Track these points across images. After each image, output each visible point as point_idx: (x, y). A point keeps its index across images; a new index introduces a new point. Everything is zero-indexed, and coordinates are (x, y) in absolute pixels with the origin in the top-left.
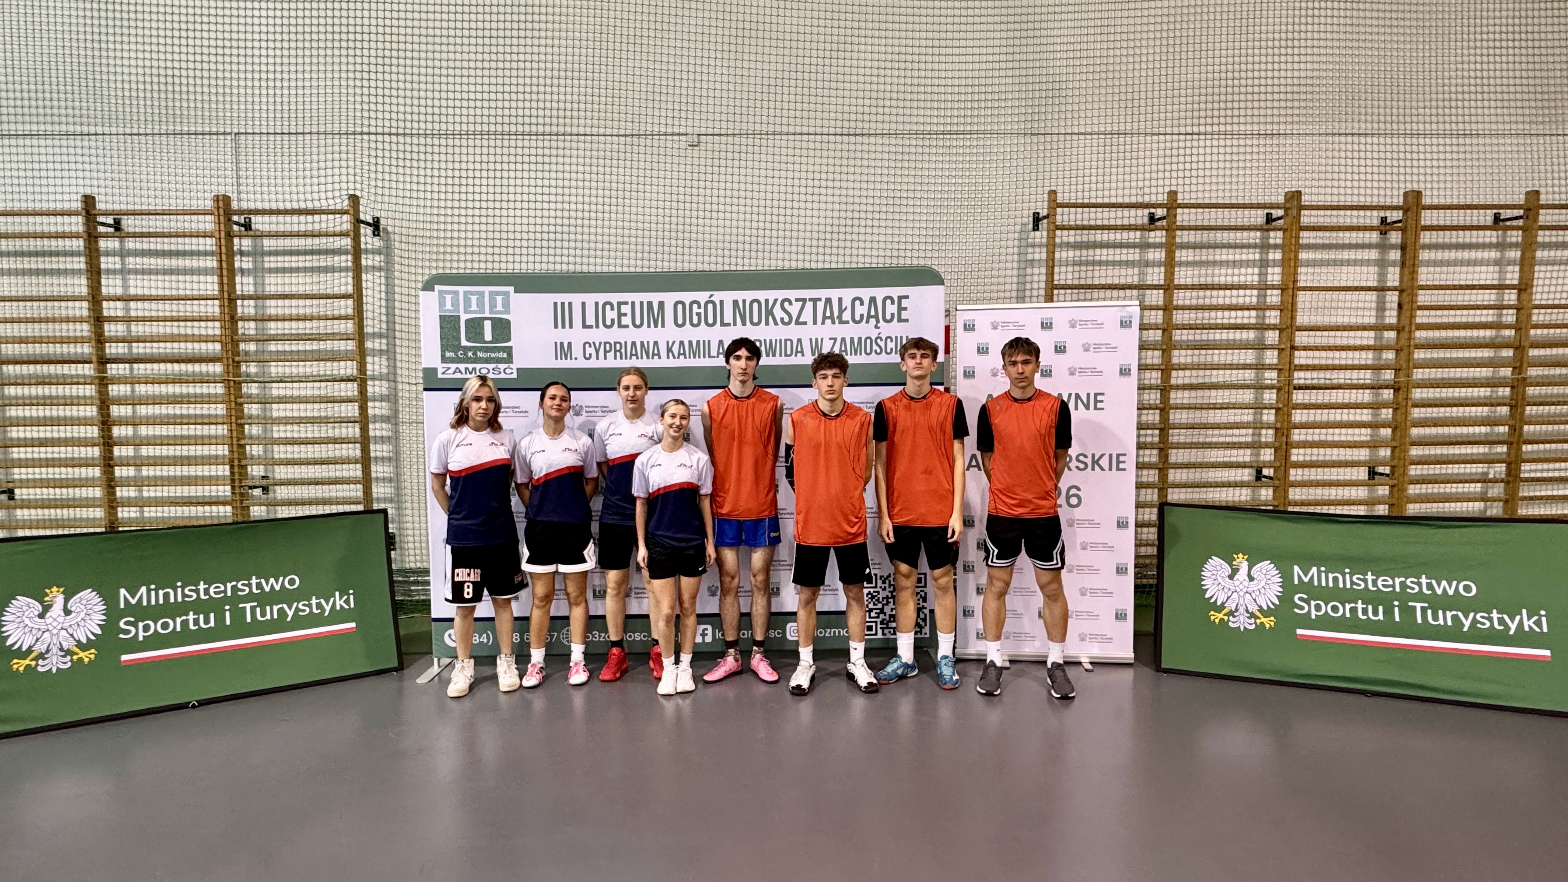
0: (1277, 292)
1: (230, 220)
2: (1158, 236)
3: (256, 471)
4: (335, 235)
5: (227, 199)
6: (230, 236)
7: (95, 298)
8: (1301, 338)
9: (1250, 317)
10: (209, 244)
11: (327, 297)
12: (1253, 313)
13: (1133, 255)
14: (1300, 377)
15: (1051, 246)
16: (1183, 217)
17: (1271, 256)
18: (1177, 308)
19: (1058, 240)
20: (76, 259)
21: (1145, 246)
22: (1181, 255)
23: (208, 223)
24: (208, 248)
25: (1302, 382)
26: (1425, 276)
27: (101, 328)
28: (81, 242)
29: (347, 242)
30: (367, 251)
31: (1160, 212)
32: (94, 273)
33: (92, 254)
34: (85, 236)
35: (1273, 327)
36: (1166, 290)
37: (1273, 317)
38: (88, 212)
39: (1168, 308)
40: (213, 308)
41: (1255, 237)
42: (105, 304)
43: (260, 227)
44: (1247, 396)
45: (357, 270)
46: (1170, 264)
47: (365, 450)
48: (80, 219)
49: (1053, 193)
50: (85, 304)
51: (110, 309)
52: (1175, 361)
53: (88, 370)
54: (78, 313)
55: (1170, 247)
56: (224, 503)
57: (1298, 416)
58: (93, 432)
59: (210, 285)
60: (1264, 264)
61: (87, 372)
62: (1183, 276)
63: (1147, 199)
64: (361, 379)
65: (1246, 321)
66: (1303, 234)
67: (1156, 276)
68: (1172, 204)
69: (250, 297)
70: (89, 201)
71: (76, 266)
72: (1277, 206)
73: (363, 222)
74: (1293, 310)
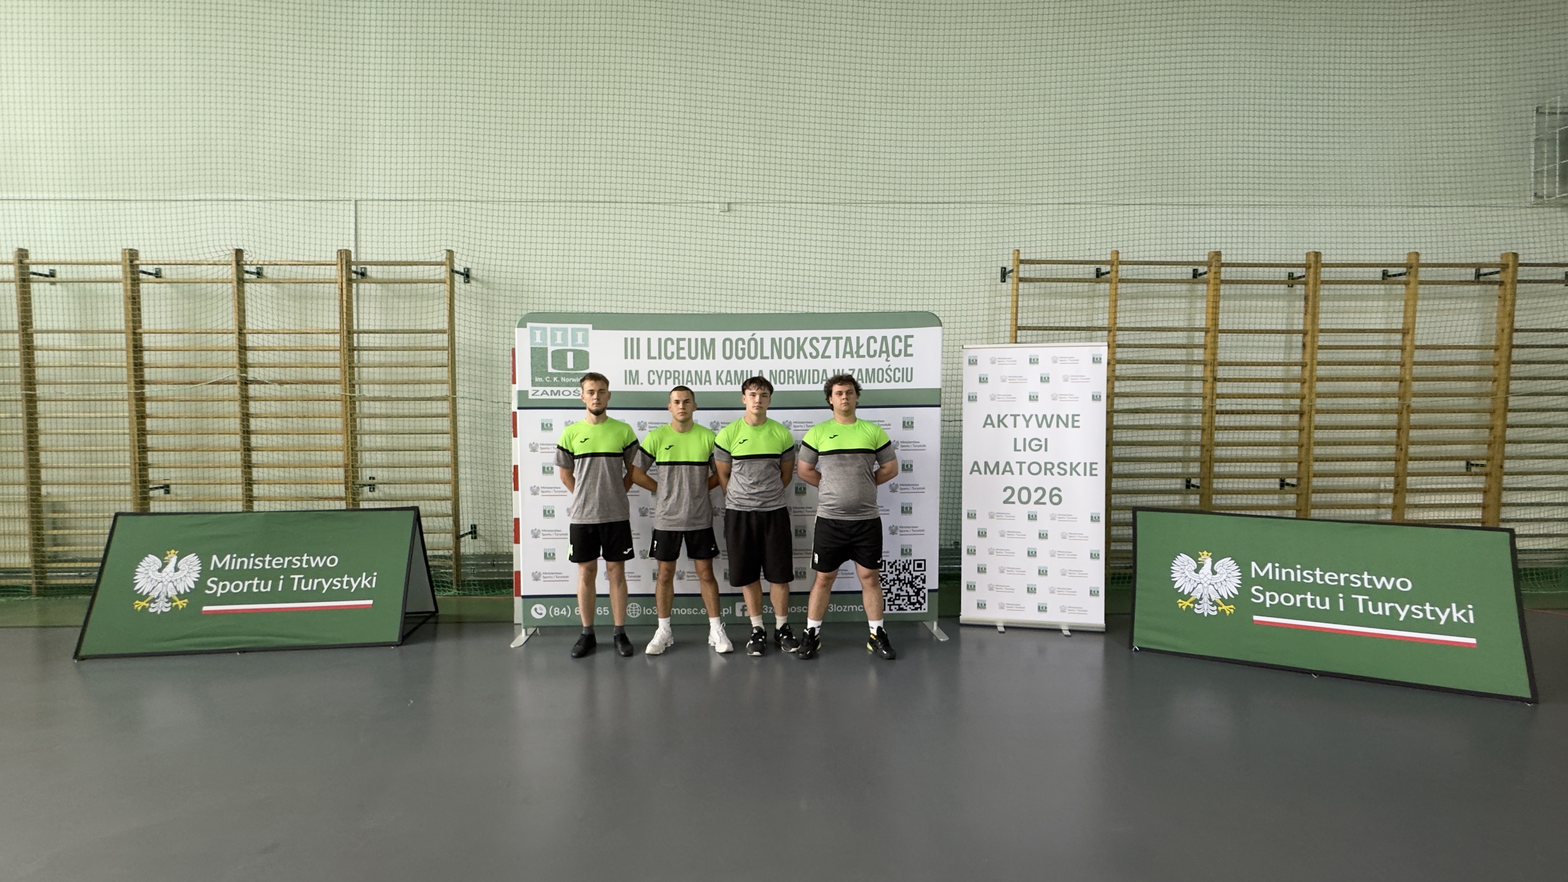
0: (1202, 334)
1: (350, 269)
2: (1103, 288)
3: (366, 472)
4: (435, 282)
5: (348, 253)
6: (349, 282)
7: (241, 331)
9: (1179, 354)
11: (427, 332)
12: (1183, 351)
13: (1083, 303)
14: (1222, 404)
15: (1015, 295)
16: (1124, 272)
17: (1197, 305)
18: (1119, 346)
19: (1021, 291)
21: (1093, 295)
22: (1122, 304)
23: (333, 273)
24: (333, 291)
25: (1223, 408)
26: (1324, 322)
27: (245, 355)
29: (444, 288)
30: (461, 295)
31: (1105, 268)
33: (240, 296)
34: (234, 281)
35: (1198, 362)
36: (1109, 332)
37: (1198, 354)
38: (237, 262)
39: (1111, 346)
40: (335, 341)
41: (1184, 288)
42: (249, 336)
43: (375, 275)
44: (1178, 419)
45: (452, 310)
46: (1113, 310)
47: (455, 457)
49: (1016, 252)
50: (232, 337)
51: (252, 340)
53: (232, 390)
54: (226, 344)
55: (1114, 297)
56: (339, 499)
57: (1219, 436)
58: (235, 440)
59: (333, 321)
60: (1191, 311)
62: (1124, 320)
63: (1096, 258)
64: (452, 399)
65: (1177, 357)
66: (1222, 287)
67: (1102, 320)
68: (1115, 262)
69: (365, 332)
72: (1203, 264)
73: (458, 273)
74: (1216, 348)
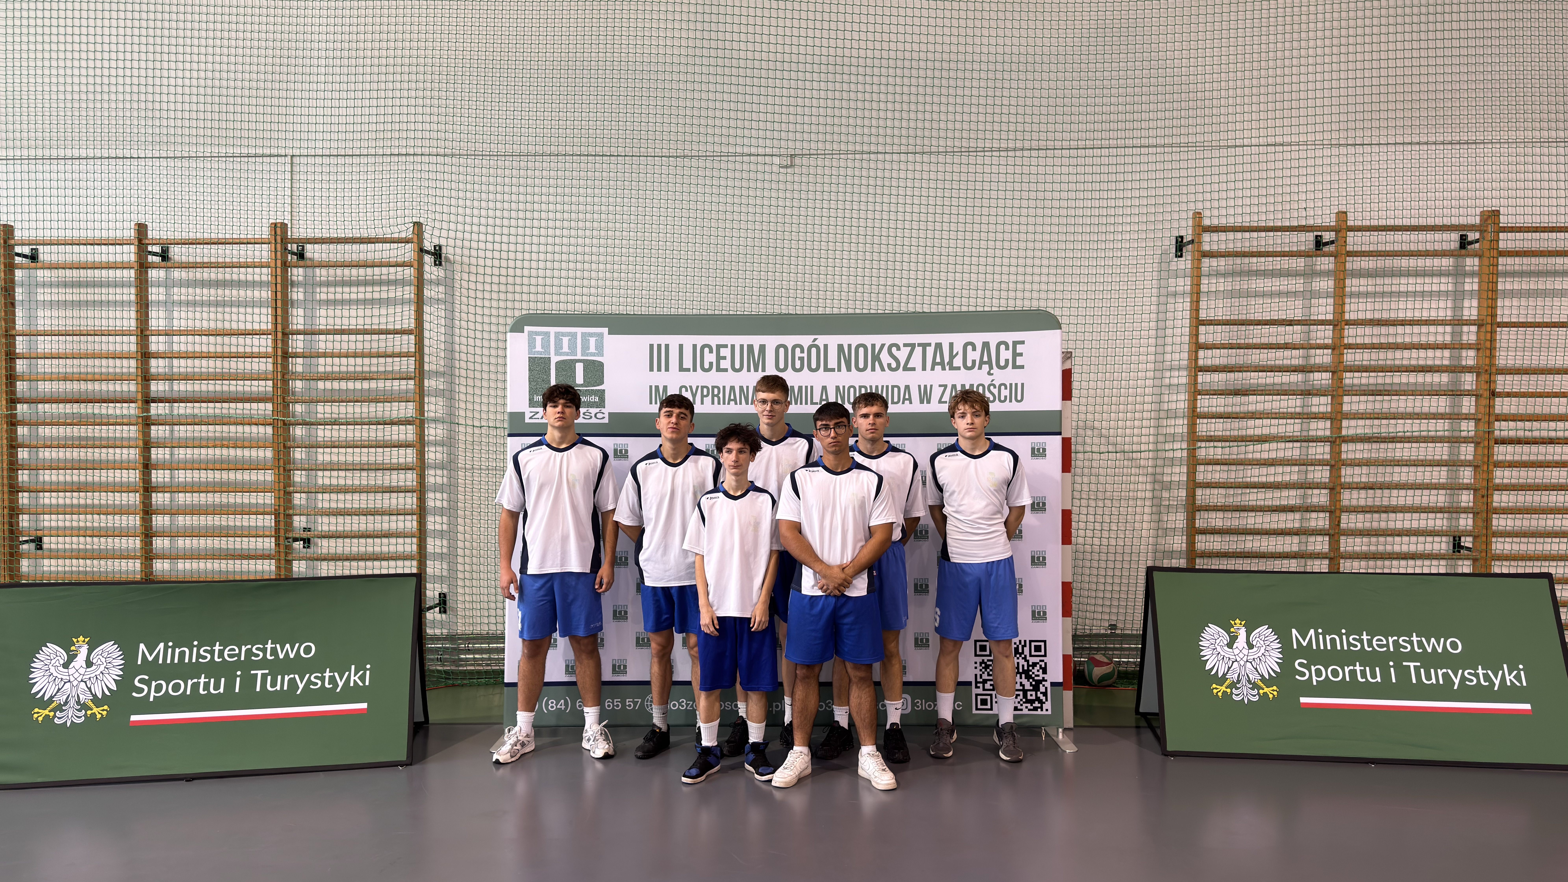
0: (1474, 329)
1: (286, 249)
2: (1325, 263)
3: (299, 522)
4: (397, 265)
5: (284, 226)
6: (285, 265)
7: (143, 332)
8: (1503, 383)
9: (1443, 357)
10: (265, 275)
11: (387, 332)
12: (1447, 353)
13: (1297, 284)
14: (1503, 429)
15: (1197, 276)
16: (1354, 241)
17: (1467, 287)
18: (1350, 346)
19: (1205, 270)
20: (126, 290)
21: (1310, 274)
22: (1353, 284)
23: (264, 253)
24: (264, 278)
25: (1504, 434)
27: (147, 363)
28: (133, 272)
29: (409, 273)
30: (431, 282)
31: (1327, 236)
32: (143, 305)
33: (142, 285)
34: (136, 266)
35: (1469, 369)
36: (1335, 326)
37: (1469, 358)
38: (140, 240)
39: (1337, 347)
40: (265, 344)
41: (1446, 263)
42: (153, 339)
43: (317, 256)
44: (1441, 451)
45: (420, 302)
46: (1340, 295)
47: (422, 500)
48: (133, 248)
49: (1198, 216)
50: (133, 339)
51: (156, 344)
52: (1346, 408)
53: (131, 410)
54: (126, 348)
55: (1340, 276)
56: (268, 557)
57: (1501, 476)
58: (133, 476)
59: (263, 319)
60: (1458, 295)
61: (132, 412)
62: (1354, 310)
63: (1311, 222)
64: (420, 422)
65: (1438, 362)
66: (1501, 260)
67: (1324, 309)
68: (1342, 227)
69: (304, 333)
70: (141, 229)
71: (125, 298)
72: (1472, 228)
73: (428, 252)
74: (1492, 349)
